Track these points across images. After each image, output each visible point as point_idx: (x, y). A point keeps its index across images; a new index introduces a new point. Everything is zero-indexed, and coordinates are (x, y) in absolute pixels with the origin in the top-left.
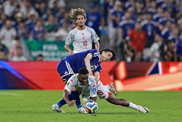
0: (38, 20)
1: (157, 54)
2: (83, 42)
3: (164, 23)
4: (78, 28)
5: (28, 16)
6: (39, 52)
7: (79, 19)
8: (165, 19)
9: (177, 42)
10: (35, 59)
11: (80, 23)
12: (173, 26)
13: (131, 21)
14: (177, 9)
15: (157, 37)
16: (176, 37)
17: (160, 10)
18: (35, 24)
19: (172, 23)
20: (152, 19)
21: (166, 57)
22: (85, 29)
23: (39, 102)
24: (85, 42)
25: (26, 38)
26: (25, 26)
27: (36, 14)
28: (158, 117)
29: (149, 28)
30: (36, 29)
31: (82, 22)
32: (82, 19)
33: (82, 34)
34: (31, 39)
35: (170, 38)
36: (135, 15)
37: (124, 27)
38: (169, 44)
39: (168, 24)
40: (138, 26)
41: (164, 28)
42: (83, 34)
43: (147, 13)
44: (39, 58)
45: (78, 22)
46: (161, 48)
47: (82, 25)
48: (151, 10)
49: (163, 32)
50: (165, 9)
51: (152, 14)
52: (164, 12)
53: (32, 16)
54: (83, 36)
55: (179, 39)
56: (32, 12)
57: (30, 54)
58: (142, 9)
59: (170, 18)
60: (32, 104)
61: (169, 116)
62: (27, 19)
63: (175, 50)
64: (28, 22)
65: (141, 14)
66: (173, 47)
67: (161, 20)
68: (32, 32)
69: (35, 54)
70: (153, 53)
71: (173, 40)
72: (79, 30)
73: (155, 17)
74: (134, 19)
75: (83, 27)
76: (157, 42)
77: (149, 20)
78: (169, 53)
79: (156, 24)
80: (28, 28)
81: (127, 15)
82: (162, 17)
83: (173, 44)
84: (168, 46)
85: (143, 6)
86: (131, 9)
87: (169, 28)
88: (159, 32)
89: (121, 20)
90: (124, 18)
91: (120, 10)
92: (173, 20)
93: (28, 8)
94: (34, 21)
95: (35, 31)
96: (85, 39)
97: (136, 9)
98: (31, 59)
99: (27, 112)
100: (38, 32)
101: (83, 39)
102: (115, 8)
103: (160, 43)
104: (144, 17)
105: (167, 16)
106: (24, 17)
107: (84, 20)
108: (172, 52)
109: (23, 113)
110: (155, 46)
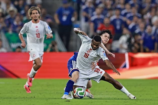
0: (17, 15)
1: (125, 46)
2: (36, 34)
3: (131, 18)
4: (32, 21)
5: (8, 11)
6: (18, 44)
7: (34, 14)
8: (132, 15)
9: (143, 35)
10: (14, 50)
11: (35, 17)
12: (140, 20)
13: (101, 16)
14: (143, 5)
15: (125, 31)
16: (142, 30)
17: (128, 6)
18: (15, 18)
19: (139, 17)
20: (121, 15)
21: (133, 48)
22: (39, 22)
23: (18, 89)
24: (38, 34)
25: (6, 32)
26: (5, 21)
27: (16, 10)
28: (126, 102)
29: (118, 22)
30: (15, 23)
31: (37, 16)
32: (37, 13)
33: (35, 27)
34: (10, 32)
35: (137, 31)
36: (105, 10)
37: (95, 22)
38: (136, 37)
39: (135, 18)
40: (106, 21)
41: (132, 22)
42: (37, 27)
43: (116, 9)
44: (18, 50)
45: (33, 16)
46: (129, 40)
47: (36, 19)
48: (119, 6)
49: (131, 26)
50: (132, 5)
51: (120, 9)
52: (131, 8)
53: (12, 11)
54: (37, 28)
55: (144, 32)
56: (12, 8)
57: (10, 46)
58: (112, 5)
59: (136, 13)
60: (11, 91)
61: (136, 102)
62: (7, 14)
63: (141, 42)
64: (8, 17)
65: (111, 10)
66: (140, 40)
67: (128, 15)
68: (12, 26)
69: (14, 46)
70: (121, 45)
71: (140, 33)
72: (33, 23)
73: (123, 12)
74: (105, 14)
75: (37, 21)
76: (125, 35)
77: (118, 15)
78: (136, 45)
79: (124, 19)
80: (7, 22)
81: (98, 11)
82: (130, 13)
83: (139, 37)
84: (135, 39)
85: (113, 2)
86: (101, 6)
87: (136, 22)
88: (127, 26)
89: (93, 15)
90: (95, 13)
91: (92, 6)
92: (140, 15)
93: (8, 4)
94: (14, 16)
95: (14, 25)
96: (39, 31)
97: (106, 5)
98: (11, 50)
99: (7, 98)
100: (17, 26)
101: (37, 31)
102: (87, 5)
103: (128, 36)
104: (114, 12)
105: (134, 12)
106: (4, 13)
107: (38, 14)
108: (139, 44)
109: (3, 99)
110: (124, 39)
